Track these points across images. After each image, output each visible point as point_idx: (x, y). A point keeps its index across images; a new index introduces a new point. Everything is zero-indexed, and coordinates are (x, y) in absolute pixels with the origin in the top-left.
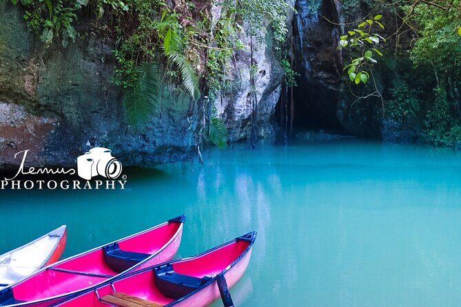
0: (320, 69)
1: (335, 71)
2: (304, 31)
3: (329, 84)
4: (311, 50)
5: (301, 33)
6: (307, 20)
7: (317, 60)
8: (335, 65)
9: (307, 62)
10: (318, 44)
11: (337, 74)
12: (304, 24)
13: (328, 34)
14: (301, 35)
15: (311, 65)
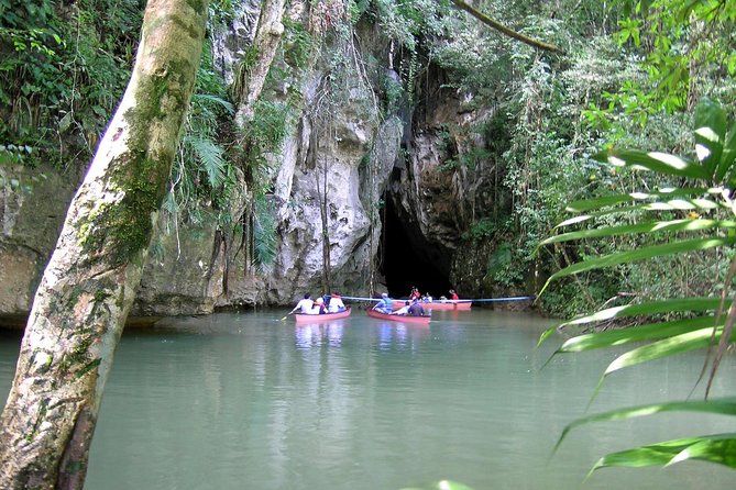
0: (437, 222)
1: (455, 224)
2: (420, 175)
3: (447, 241)
4: (428, 198)
5: (416, 178)
6: (425, 161)
7: (434, 210)
8: (454, 218)
9: (423, 214)
10: (437, 191)
11: (456, 229)
12: (421, 167)
13: (448, 180)
14: (417, 180)
15: (428, 217)
